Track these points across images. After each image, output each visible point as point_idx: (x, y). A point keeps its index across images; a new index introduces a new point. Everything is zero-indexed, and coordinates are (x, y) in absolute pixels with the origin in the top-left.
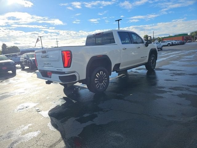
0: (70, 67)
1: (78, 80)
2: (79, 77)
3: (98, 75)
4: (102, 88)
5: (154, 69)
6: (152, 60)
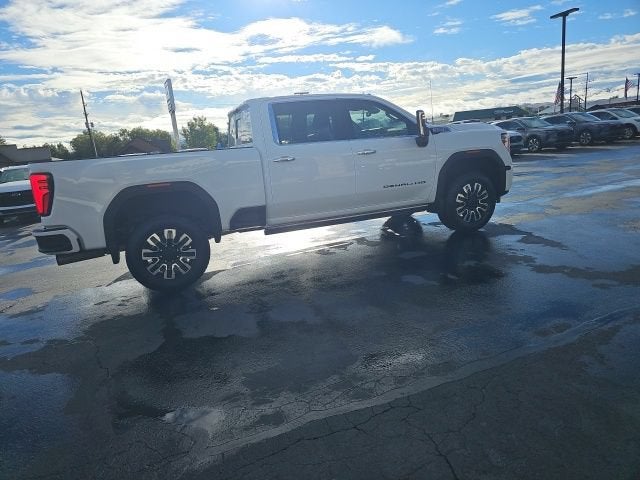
0: (48, 214)
1: (76, 248)
2: (80, 241)
3: (153, 239)
4: (173, 276)
5: (481, 227)
6: (463, 193)
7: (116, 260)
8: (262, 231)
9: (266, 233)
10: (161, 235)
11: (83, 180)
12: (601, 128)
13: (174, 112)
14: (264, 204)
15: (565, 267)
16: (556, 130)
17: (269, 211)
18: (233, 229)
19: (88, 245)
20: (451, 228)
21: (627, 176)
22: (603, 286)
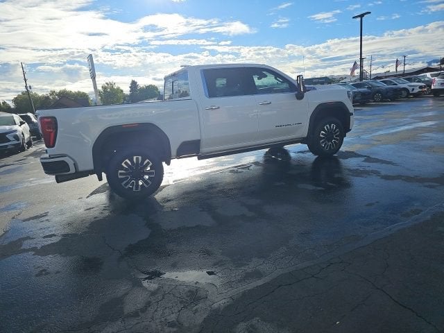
0: (53, 146)
1: (72, 170)
2: (75, 165)
3: (126, 163)
4: (139, 189)
5: (335, 153)
6: (325, 131)
7: (100, 179)
8: (196, 158)
9: (199, 159)
10: (131, 160)
11: (78, 121)
12: (388, 91)
13: (94, 78)
14: (199, 138)
15: (401, 176)
16: (360, 92)
17: (202, 144)
18: (179, 156)
19: (81, 168)
20: (315, 154)
21: (413, 120)
22: (431, 187)
